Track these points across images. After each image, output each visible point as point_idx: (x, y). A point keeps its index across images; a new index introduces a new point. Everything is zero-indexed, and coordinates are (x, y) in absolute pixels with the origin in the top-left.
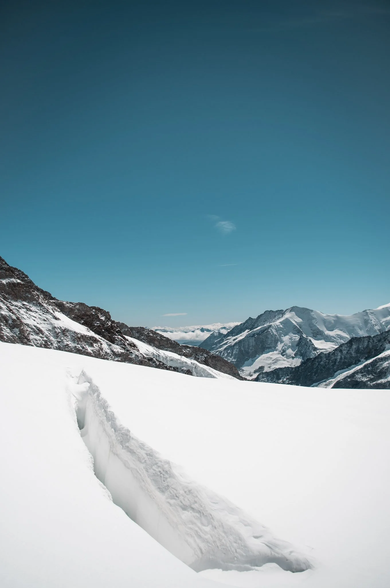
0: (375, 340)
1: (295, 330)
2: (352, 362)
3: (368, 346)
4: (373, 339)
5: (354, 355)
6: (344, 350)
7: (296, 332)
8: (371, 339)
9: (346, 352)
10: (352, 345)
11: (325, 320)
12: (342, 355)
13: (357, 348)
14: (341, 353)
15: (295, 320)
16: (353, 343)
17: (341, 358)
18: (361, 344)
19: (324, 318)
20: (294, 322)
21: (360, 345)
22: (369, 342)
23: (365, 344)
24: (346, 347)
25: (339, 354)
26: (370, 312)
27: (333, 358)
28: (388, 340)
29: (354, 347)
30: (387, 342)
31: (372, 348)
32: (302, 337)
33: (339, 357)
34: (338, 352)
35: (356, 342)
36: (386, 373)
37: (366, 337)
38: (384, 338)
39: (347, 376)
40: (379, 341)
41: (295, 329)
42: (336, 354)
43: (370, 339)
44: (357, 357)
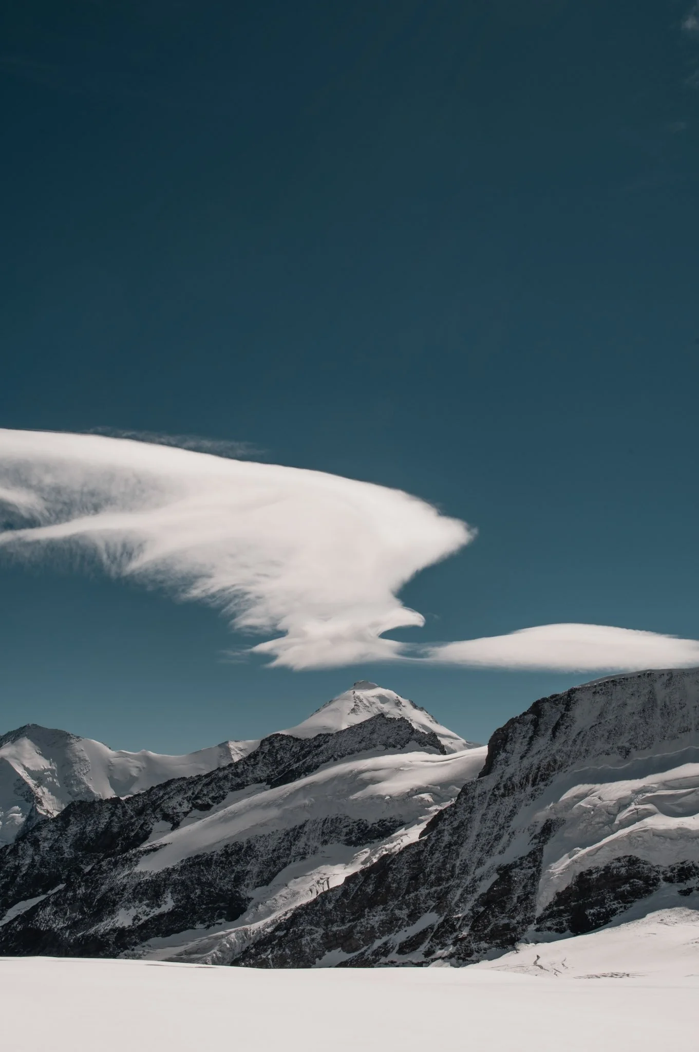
0: (129, 808)
1: (20, 792)
2: (60, 876)
3: (109, 825)
4: (124, 807)
5: (68, 853)
6: (46, 839)
7: (22, 798)
8: (119, 806)
9: (50, 845)
10: (68, 824)
11: (113, 765)
12: (36, 855)
13: (79, 833)
14: (35, 850)
15: (25, 764)
16: (72, 819)
17: (32, 865)
18: (92, 821)
19: (110, 762)
20: (20, 771)
21: (90, 825)
22: (113, 814)
23: (102, 821)
24: (53, 831)
25: (30, 851)
26: (236, 748)
27: (12, 862)
28: (162, 810)
29: (73, 829)
30: (158, 816)
31: (119, 834)
32: (33, 814)
33: (28, 861)
34: (29, 844)
35: (81, 816)
36: (115, 903)
37: (107, 801)
38: (154, 803)
39: (19, 916)
40: (140, 812)
41: (19, 788)
42: (20, 853)
43: (116, 808)
44: (76, 858)
